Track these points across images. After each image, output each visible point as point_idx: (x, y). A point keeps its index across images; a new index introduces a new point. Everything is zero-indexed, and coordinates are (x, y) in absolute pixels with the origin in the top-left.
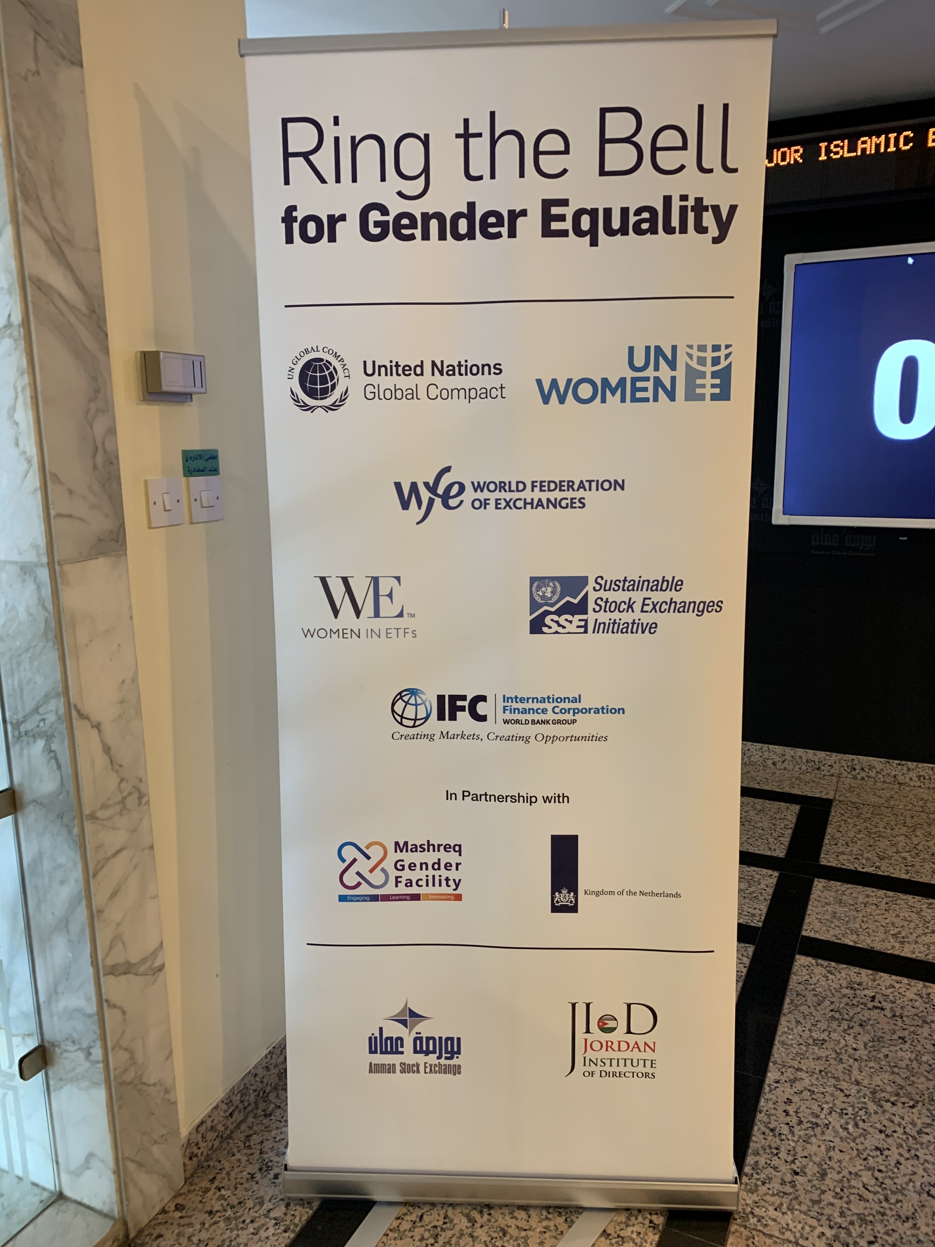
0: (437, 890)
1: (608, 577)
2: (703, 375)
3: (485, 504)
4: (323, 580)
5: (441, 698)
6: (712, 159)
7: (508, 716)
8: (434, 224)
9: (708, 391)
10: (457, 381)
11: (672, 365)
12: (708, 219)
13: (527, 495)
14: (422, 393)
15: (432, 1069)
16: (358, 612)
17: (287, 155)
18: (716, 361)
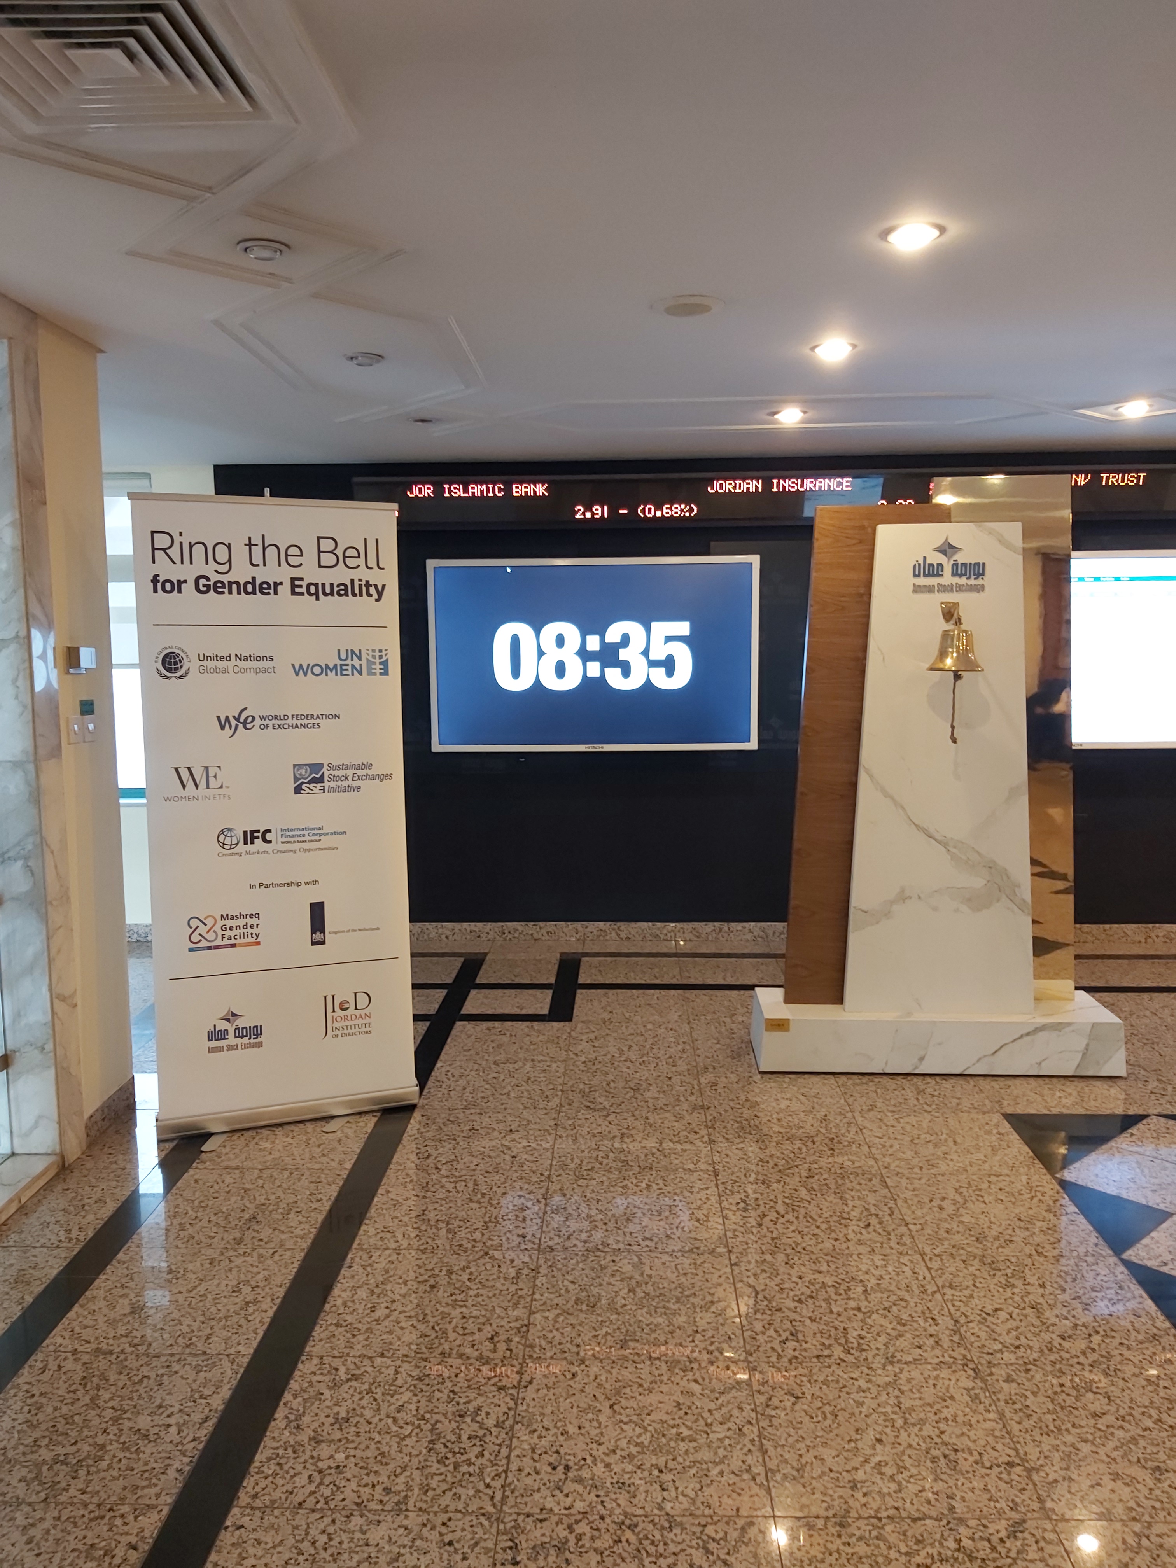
0: (246, 940)
1: (334, 764)
2: (375, 663)
3: (267, 726)
4: (176, 769)
5: (245, 832)
6: (372, 562)
7: (284, 839)
8: (234, 587)
9: (378, 671)
10: (249, 664)
11: (360, 658)
12: (372, 590)
13: (290, 722)
14: (231, 670)
15: (246, 1047)
16: (197, 786)
17: (154, 549)
18: (381, 657)
